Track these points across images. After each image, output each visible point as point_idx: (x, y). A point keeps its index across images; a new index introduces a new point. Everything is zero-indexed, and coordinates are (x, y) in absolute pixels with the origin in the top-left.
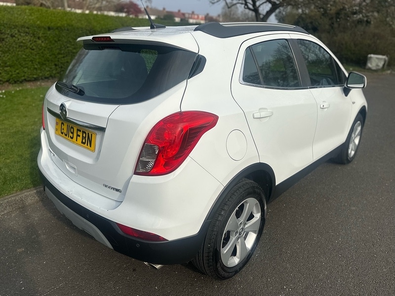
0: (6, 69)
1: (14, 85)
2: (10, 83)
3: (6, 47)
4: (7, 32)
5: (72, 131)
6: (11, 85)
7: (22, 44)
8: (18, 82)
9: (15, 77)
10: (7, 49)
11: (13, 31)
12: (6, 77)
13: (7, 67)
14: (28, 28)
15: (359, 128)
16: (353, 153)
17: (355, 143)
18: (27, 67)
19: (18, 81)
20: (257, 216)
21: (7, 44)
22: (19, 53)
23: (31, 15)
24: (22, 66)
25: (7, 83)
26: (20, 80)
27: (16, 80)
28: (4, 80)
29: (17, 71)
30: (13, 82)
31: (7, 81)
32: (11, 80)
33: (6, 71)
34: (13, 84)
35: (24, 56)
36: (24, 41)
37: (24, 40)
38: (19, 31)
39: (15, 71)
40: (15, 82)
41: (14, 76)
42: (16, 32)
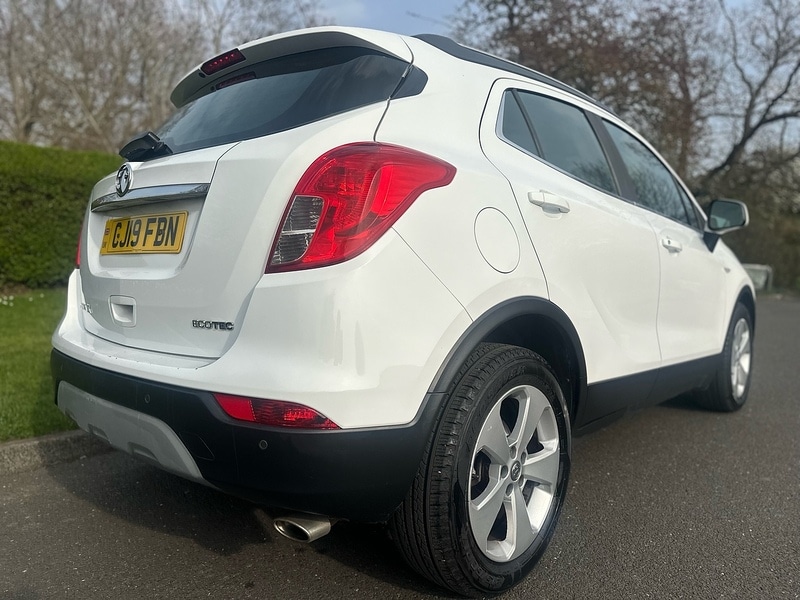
0: (25, 257)
1: (36, 291)
2: (29, 287)
3: (34, 217)
4: (41, 190)
5: (137, 229)
6: (30, 290)
7: (65, 214)
8: (46, 286)
9: (40, 275)
10: (33, 221)
11: (52, 188)
12: (23, 275)
13: (29, 254)
14: (82, 185)
15: (746, 336)
16: (741, 389)
17: (742, 369)
18: (68, 257)
19: (46, 283)
20: (550, 446)
21: (36, 211)
22: (58, 229)
23: (92, 164)
24: (59, 255)
25: (23, 286)
26: (51, 281)
27: (41, 281)
28: (17, 279)
29: (47, 264)
30: (36, 284)
31: (24, 282)
32: (32, 280)
33: (24, 261)
34: (33, 289)
35: (65, 236)
36: (70, 209)
37: (70, 206)
38: (64, 190)
39: (42, 263)
40: (40, 285)
41: (40, 272)
42: (59, 190)
